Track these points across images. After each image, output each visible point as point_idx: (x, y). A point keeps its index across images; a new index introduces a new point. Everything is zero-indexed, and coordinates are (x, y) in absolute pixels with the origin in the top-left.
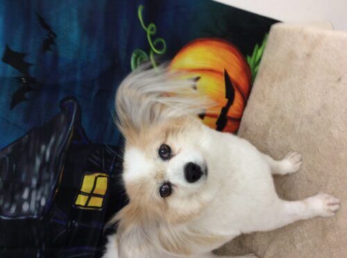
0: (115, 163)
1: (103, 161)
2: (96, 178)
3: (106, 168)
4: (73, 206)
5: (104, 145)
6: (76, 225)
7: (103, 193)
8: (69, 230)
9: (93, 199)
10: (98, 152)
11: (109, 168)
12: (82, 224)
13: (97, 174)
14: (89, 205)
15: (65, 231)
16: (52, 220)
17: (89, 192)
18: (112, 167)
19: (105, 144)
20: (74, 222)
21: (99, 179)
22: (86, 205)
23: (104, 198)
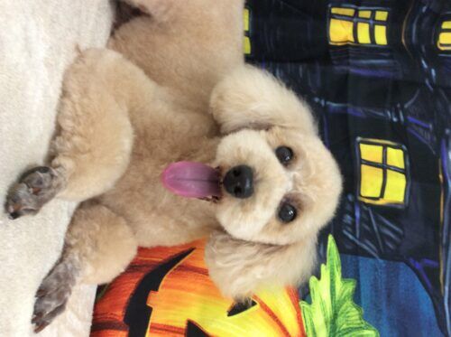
0: (354, 223)
1: (375, 228)
2: (382, 195)
3: (367, 213)
4: (404, 147)
5: (382, 258)
6: (389, 113)
7: (364, 168)
8: (399, 106)
9: (379, 159)
10: (390, 246)
11: (361, 213)
12: (381, 114)
13: (380, 202)
14: (380, 148)
15: (406, 106)
16: (431, 126)
17: (388, 171)
18: (358, 214)
19: (381, 261)
20: (395, 120)
21: (377, 195)
22: (385, 147)
23: (361, 159)
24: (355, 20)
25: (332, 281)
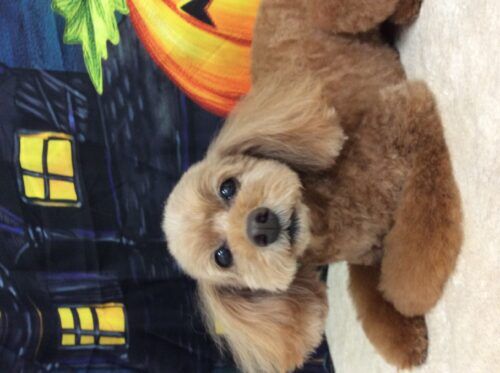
0: (74, 108)
1: (48, 104)
2: (46, 143)
3: (60, 122)
4: (25, 200)
5: (37, 73)
6: (46, 235)
7: (70, 172)
8: (36, 245)
9: (54, 185)
10: (29, 86)
11: (68, 121)
12: (55, 234)
13: (46, 135)
15: (28, 245)
17: (40, 169)
18: (72, 119)
19: (37, 67)
20: (39, 229)
21: (51, 144)
22: (47, 198)
23: (74, 182)
24: (97, 333)
25: (92, 39)
